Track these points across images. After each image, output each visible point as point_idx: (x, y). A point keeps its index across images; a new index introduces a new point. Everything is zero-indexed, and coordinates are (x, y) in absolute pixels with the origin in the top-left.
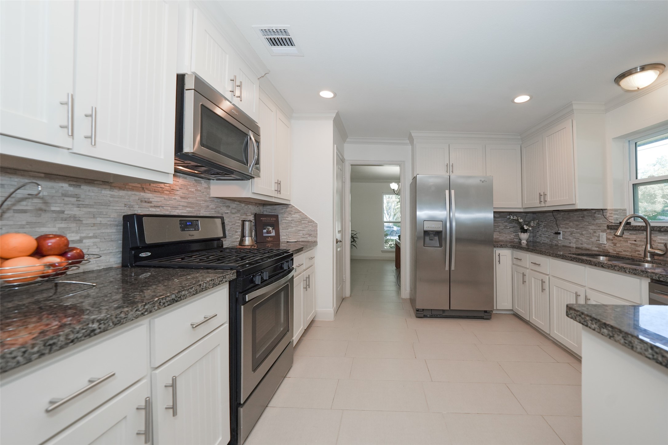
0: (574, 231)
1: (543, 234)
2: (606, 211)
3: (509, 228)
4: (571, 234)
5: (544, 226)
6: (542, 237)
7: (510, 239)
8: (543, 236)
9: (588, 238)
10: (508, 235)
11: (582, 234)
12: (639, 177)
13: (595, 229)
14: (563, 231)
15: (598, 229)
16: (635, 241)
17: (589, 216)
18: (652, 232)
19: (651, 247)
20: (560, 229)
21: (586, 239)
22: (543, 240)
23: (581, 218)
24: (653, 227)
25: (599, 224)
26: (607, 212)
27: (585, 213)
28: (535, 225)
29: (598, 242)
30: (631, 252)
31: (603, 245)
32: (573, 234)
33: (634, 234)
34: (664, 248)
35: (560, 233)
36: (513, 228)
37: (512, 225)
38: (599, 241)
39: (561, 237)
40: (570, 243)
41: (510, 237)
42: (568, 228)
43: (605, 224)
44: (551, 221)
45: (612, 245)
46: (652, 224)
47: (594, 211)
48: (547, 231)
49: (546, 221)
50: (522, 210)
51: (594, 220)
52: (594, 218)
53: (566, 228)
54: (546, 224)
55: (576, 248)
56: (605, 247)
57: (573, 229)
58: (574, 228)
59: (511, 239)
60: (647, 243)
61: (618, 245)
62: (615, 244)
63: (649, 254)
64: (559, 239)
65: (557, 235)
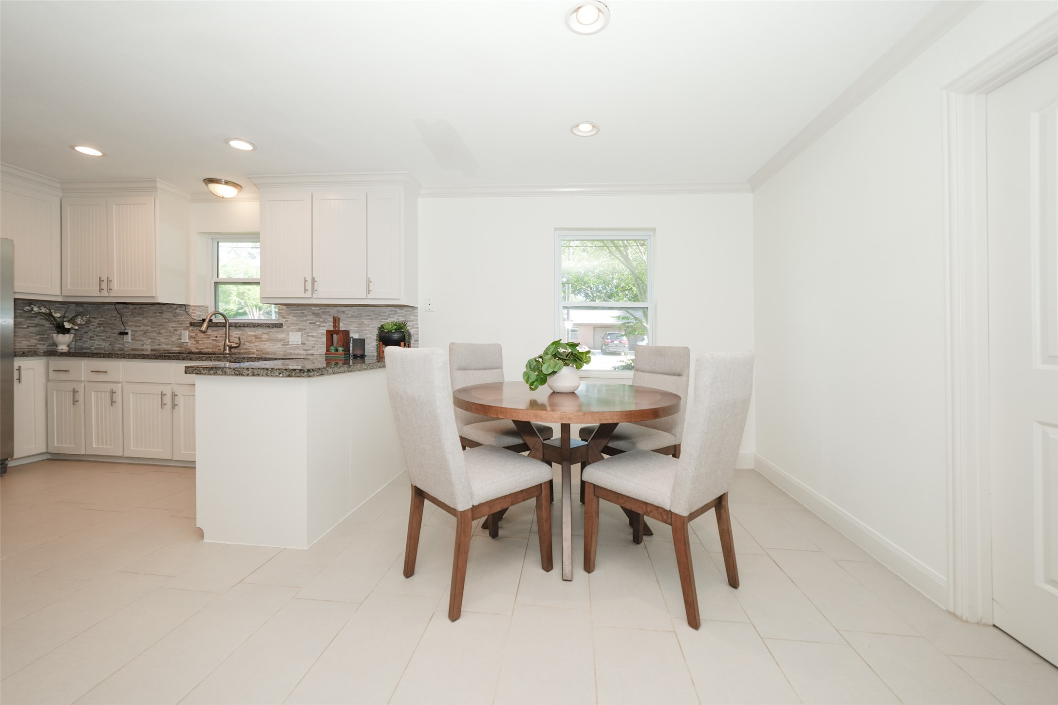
0: (148, 330)
1: (97, 336)
2: (189, 307)
3: (25, 326)
4: (145, 333)
5: (98, 324)
6: (94, 340)
7: (27, 346)
8: (95, 338)
9: (168, 337)
10: (23, 339)
11: (160, 333)
12: (220, 277)
13: (176, 327)
14: (132, 331)
15: (180, 327)
16: (216, 337)
17: (169, 312)
18: (230, 328)
19: (229, 341)
20: (127, 328)
21: (165, 339)
22: (97, 345)
23: (158, 314)
24: (231, 323)
25: (181, 321)
26: (189, 309)
27: (164, 308)
28: (84, 323)
29: (179, 341)
30: (212, 348)
31: (185, 344)
32: (148, 334)
33: (215, 331)
34: (238, 342)
35: (127, 334)
36: (36, 326)
37: (33, 322)
38: (181, 339)
39: (128, 338)
40: (143, 345)
41: (29, 341)
42: (140, 326)
43: (188, 321)
44: (111, 317)
45: (195, 343)
46: (230, 321)
47: (175, 307)
48: (104, 331)
49: (102, 317)
50: (60, 299)
51: (175, 316)
52: (176, 315)
53: (136, 326)
54: (103, 321)
55: (152, 350)
56: (187, 345)
57: (147, 328)
58: (148, 326)
59: (31, 346)
60: (226, 338)
61: (200, 342)
62: (197, 342)
63: (227, 347)
64: (125, 341)
65: (122, 336)
